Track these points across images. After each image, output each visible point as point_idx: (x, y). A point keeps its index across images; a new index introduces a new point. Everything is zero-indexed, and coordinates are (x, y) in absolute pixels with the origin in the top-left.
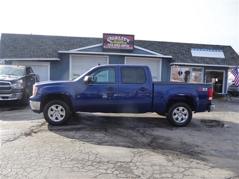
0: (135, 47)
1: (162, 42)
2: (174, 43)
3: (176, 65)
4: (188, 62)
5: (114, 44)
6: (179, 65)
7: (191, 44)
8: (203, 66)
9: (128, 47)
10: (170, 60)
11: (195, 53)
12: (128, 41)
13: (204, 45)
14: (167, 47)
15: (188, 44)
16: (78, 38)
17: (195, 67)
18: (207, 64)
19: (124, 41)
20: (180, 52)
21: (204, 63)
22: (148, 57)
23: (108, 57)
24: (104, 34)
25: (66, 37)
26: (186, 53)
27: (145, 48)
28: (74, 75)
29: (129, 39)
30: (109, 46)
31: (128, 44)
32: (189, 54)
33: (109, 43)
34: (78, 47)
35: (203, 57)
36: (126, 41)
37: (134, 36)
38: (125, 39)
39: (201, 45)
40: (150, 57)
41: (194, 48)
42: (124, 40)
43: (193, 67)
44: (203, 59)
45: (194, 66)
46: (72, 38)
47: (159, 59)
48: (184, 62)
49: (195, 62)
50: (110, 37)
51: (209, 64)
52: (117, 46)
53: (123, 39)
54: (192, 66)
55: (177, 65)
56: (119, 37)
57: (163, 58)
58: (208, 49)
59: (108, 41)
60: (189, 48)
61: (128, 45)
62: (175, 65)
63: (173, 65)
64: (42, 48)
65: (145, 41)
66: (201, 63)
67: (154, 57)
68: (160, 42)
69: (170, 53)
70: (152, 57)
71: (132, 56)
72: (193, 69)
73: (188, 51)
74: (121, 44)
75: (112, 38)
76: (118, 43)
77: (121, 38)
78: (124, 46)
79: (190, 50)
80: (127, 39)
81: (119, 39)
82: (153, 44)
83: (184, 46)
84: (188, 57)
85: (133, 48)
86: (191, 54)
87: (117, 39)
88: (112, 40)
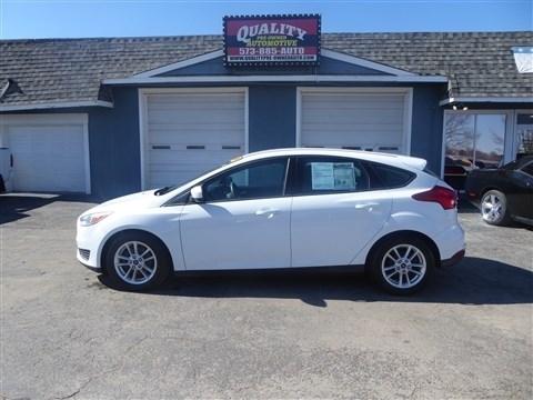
0: (324, 52)
1: (415, 34)
2: (455, 34)
3: (461, 105)
5: (257, 48)
6: (473, 106)
7: (513, 35)
9: (300, 54)
10: (440, 90)
11: (529, 62)
12: (301, 37)
14: (429, 49)
15: (506, 33)
16: (157, 39)
19: (289, 38)
20: (476, 62)
23: (246, 89)
24: (226, 19)
25: (126, 40)
26: (495, 66)
27: (359, 56)
28: (154, 148)
29: (303, 29)
30: (244, 55)
31: (300, 43)
32: (505, 65)
33: (243, 45)
34: (157, 64)
36: (296, 35)
37: (318, 17)
38: (291, 29)
41: (525, 45)
42: (290, 34)
43: (521, 111)
46: (142, 39)
47: (404, 89)
49: (528, 92)
50: (245, 28)
52: (268, 54)
53: (286, 31)
55: (466, 104)
56: (273, 25)
57: (417, 83)
59: (239, 39)
60: (508, 49)
61: (302, 50)
62: (457, 104)
63: (450, 106)
64: (59, 73)
65: (358, 35)
67: (387, 84)
68: (406, 35)
69: (441, 65)
70: (380, 84)
72: (519, 116)
73: (503, 57)
74: (279, 48)
75: (252, 28)
76: (270, 43)
77: (278, 27)
78: (289, 51)
79: (512, 52)
80: (299, 30)
81: (273, 32)
82: (383, 41)
83: (490, 40)
84: (501, 76)
85: (318, 56)
86: (514, 65)
87: (266, 32)
88: (251, 35)
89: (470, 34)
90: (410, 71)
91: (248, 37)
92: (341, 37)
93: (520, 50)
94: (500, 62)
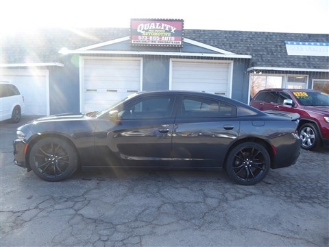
0: (186, 40)
1: (235, 32)
2: (256, 33)
3: (258, 71)
4: (279, 66)
5: (148, 36)
6: (263, 71)
7: (285, 34)
8: (307, 73)
9: (173, 41)
10: (247, 63)
11: (293, 50)
13: (310, 35)
14: (242, 40)
15: (282, 34)
17: (292, 75)
18: (315, 67)
19: (166, 31)
20: (266, 48)
21: (310, 67)
22: (208, 58)
23: (142, 59)
24: (132, 20)
26: (276, 51)
27: (205, 42)
29: (174, 27)
30: (142, 40)
31: (172, 35)
32: (281, 50)
33: (141, 34)
34: (91, 43)
35: (309, 57)
36: (170, 30)
37: (182, 21)
38: (168, 26)
39: (304, 34)
40: (212, 58)
41: (291, 40)
42: (167, 29)
43: (289, 75)
44: (307, 60)
45: (290, 72)
47: (228, 61)
48: (273, 66)
49: (293, 65)
50: (142, 25)
51: (319, 68)
52: (154, 40)
53: (165, 27)
54: (286, 72)
55: (260, 71)
56: (158, 24)
57: (235, 59)
58: (317, 41)
59: (139, 31)
60: (283, 41)
61: (173, 38)
62: (256, 70)
63: (252, 71)
65: (204, 31)
66: (305, 67)
67: (219, 58)
68: (230, 32)
69: (248, 49)
70: (215, 58)
71: (180, 57)
72: (289, 77)
73: (280, 46)
74: (161, 37)
75: (146, 25)
76: (156, 34)
77: (160, 25)
78: (167, 38)
79: (285, 44)
80: (172, 27)
81: (157, 27)
82: (217, 35)
83: (274, 37)
84: (279, 56)
85: (182, 42)
86: (286, 51)
87: (154, 27)
88: (145, 29)
89: (264, 33)
90: (232, 52)
91: (143, 30)
92: (194, 31)
93: (289, 43)
94: (279, 49)
